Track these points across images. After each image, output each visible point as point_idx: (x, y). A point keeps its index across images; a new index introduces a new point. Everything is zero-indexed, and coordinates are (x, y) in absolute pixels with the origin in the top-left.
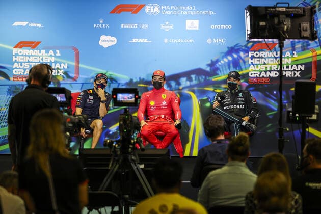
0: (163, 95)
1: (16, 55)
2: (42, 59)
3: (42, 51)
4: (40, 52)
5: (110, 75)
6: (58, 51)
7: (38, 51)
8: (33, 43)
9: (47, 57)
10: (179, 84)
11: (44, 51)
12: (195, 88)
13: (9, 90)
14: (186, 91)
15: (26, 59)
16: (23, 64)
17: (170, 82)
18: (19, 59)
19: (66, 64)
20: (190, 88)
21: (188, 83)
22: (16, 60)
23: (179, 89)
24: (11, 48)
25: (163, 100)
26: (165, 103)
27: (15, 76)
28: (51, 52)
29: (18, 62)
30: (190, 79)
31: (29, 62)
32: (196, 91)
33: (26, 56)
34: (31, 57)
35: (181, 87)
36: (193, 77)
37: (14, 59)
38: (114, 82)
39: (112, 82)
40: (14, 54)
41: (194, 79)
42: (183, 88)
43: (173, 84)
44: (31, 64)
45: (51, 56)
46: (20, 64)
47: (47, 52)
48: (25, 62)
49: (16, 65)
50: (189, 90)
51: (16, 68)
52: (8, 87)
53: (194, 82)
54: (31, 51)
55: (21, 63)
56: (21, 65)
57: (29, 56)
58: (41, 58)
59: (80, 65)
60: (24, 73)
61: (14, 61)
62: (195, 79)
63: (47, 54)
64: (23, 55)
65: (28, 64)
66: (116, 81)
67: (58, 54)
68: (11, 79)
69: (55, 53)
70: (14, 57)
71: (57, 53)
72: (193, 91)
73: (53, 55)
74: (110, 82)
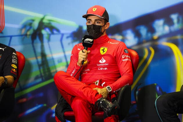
0: (102, 48)
5: (50, 20)
10: (152, 30)
12: (179, 37)
14: (164, 43)
17: (138, 28)
20: (171, 37)
21: (167, 29)
23: (153, 40)
25: (100, 57)
26: (104, 61)
30: (169, 22)
32: (180, 41)
35: (156, 36)
36: (174, 17)
38: (55, 32)
39: (53, 33)
41: (175, 21)
42: (159, 38)
43: (143, 31)
50: (169, 41)
53: (176, 26)
62: (178, 22)
66: (58, 31)
72: (176, 43)
74: (49, 32)
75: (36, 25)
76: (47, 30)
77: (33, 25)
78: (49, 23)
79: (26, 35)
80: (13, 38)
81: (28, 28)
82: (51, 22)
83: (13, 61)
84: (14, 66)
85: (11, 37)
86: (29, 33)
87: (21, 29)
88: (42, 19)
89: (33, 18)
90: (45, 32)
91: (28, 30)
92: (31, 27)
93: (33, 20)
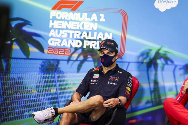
1: (54, 19)
2: (83, 26)
3: (83, 14)
4: (81, 16)
5: (166, 52)
6: (102, 15)
7: (79, 14)
8: (75, 2)
9: (89, 23)
11: (86, 14)
13: (42, 66)
15: (64, 25)
16: (61, 31)
18: (56, 24)
19: (111, 34)
22: (53, 26)
24: (48, 9)
27: (50, 48)
28: (94, 17)
29: (55, 29)
31: (67, 29)
33: (65, 20)
34: (70, 22)
37: (51, 24)
38: (169, 63)
39: (167, 64)
40: (51, 18)
44: (69, 31)
45: (94, 21)
46: (57, 31)
47: (89, 16)
48: (63, 29)
49: (52, 33)
51: (52, 37)
52: (41, 62)
54: (71, 13)
55: (59, 29)
56: (58, 33)
57: (68, 21)
58: (82, 23)
59: (128, 37)
60: (60, 44)
61: (50, 27)
63: (89, 19)
64: (61, 20)
65: (67, 31)
66: (172, 62)
67: (102, 20)
68: (46, 51)
69: (99, 17)
70: (51, 21)
71: (101, 17)
73: (96, 20)
74: (164, 62)
75: (152, 54)
76: (162, 60)
77: (150, 54)
78: (165, 54)
79: (142, 63)
80: (131, 64)
81: (145, 56)
82: (167, 53)
83: (129, 84)
84: (129, 89)
85: (129, 63)
86: (145, 61)
87: (139, 57)
88: (159, 50)
89: (151, 48)
90: (160, 62)
91: (145, 58)
92: (148, 56)
93: (150, 50)
